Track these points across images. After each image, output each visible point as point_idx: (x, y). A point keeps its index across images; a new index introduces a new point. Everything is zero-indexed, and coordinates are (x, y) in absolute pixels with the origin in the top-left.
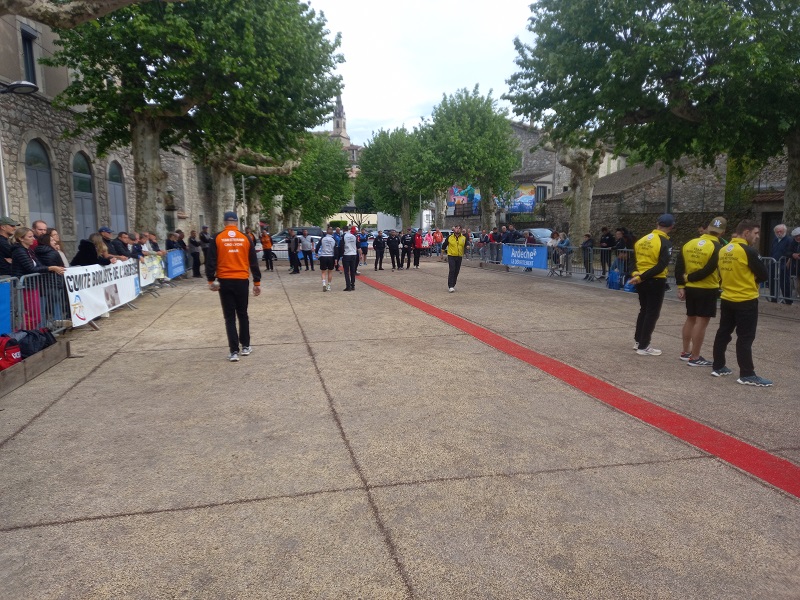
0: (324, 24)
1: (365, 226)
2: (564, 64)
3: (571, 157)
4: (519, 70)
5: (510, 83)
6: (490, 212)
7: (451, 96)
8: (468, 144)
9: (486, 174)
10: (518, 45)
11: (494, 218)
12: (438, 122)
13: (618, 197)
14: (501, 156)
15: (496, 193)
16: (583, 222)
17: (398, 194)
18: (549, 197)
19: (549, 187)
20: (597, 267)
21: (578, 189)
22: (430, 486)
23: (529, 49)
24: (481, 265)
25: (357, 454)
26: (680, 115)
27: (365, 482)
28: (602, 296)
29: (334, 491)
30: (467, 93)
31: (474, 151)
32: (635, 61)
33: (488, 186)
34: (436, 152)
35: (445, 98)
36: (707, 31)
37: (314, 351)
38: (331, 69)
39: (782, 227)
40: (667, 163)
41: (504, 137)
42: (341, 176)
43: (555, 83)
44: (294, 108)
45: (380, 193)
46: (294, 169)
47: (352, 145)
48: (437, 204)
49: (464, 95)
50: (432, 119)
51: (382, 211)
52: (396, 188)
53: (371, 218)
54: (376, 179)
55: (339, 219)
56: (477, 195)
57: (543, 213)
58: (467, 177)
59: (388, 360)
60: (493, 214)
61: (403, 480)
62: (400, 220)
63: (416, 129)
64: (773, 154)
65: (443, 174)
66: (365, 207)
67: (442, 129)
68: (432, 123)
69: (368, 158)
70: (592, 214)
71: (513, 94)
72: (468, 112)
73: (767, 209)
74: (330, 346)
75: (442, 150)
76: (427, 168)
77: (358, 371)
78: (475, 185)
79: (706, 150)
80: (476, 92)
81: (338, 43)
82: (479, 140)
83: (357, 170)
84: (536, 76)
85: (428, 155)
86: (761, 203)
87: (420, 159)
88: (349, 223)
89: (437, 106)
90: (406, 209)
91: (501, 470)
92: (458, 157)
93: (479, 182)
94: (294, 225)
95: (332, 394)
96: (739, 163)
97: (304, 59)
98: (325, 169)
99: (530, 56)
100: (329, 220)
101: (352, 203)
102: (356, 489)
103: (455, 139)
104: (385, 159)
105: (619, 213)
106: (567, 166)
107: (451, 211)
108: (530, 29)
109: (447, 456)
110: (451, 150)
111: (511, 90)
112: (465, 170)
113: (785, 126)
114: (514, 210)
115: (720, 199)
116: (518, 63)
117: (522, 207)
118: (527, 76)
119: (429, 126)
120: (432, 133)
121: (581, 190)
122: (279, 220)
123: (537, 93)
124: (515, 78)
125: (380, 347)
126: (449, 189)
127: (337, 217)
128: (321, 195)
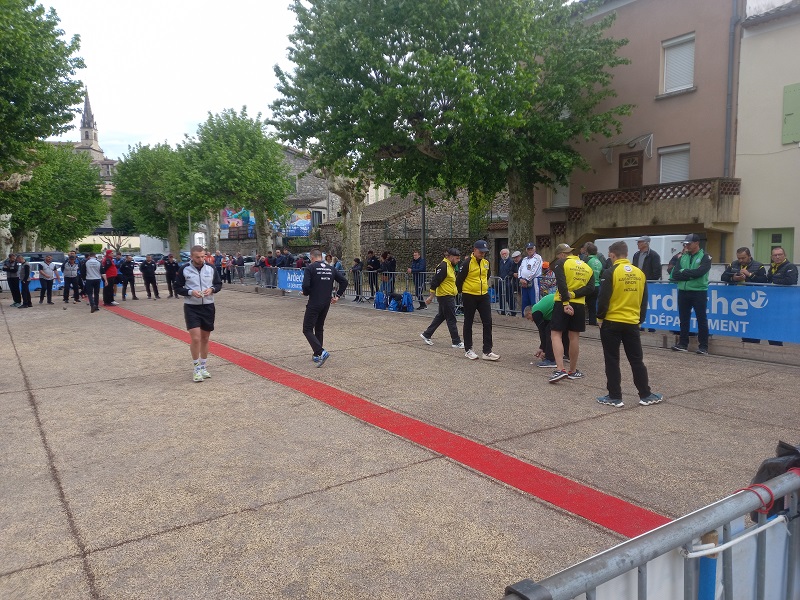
0: (55, 24)
1: (125, 250)
2: (323, 96)
3: (340, 185)
4: (281, 96)
5: (273, 108)
6: (266, 235)
7: (217, 115)
8: (238, 165)
9: (260, 197)
10: (278, 72)
11: (270, 242)
12: (205, 140)
13: (384, 224)
14: (273, 180)
15: (270, 216)
16: (354, 247)
17: (163, 216)
18: (324, 221)
19: (324, 212)
20: (366, 289)
21: (348, 215)
22: (163, 538)
23: (290, 77)
24: (257, 290)
25: (76, 515)
26: (425, 152)
27: (82, 547)
28: (370, 315)
29: (39, 566)
30: (234, 114)
31: (245, 173)
32: (384, 100)
33: (263, 210)
34: (204, 172)
35: (211, 116)
36: (440, 80)
37: (37, 399)
38: (69, 74)
39: (505, 251)
40: (420, 195)
41: (276, 161)
42: (90, 193)
43: (316, 113)
44: (18, 113)
45: (142, 213)
46: (24, 183)
47: (106, 160)
48: (209, 226)
49: (231, 116)
50: (197, 138)
51: (144, 233)
52: (161, 208)
53: (134, 241)
54: (136, 198)
55: (92, 243)
56: (252, 218)
57: (318, 237)
58: (239, 199)
59: (134, 401)
60: (269, 237)
61: (130, 537)
62: (168, 244)
63: (179, 146)
64: (499, 189)
65: (213, 195)
66: (125, 228)
67: (209, 149)
68: (197, 141)
69: (124, 174)
70: (363, 239)
71: (277, 120)
72: (236, 133)
73: (499, 235)
74: (60, 392)
75: (210, 170)
76: (193, 188)
77: (93, 418)
78: (248, 208)
79: (448, 184)
80: (244, 114)
81: (75, 45)
82: (249, 162)
83: (113, 188)
84: (299, 105)
85: (194, 174)
86: (494, 231)
87: (185, 178)
88: (105, 246)
89: (202, 124)
90: (173, 231)
91: (247, 505)
92: (228, 178)
93: (252, 204)
94: (28, 250)
95: (54, 449)
96: (474, 197)
97: (29, 59)
98: (69, 185)
99: (291, 84)
100: (78, 244)
101: (108, 224)
102: (69, 557)
103: (224, 159)
104: (145, 177)
105: (385, 238)
106: (336, 192)
107: (225, 234)
108: (290, 59)
109: (188, 500)
110: (220, 171)
111: (275, 116)
112: (237, 191)
113: (504, 166)
114: (291, 234)
115: (465, 227)
116: (280, 89)
117: (299, 231)
118: (290, 103)
119: (194, 144)
120: (198, 151)
121: (351, 217)
122: (7, 244)
123: (300, 121)
124: (278, 104)
125: (127, 387)
126: (222, 211)
127: (88, 240)
128: (65, 214)
